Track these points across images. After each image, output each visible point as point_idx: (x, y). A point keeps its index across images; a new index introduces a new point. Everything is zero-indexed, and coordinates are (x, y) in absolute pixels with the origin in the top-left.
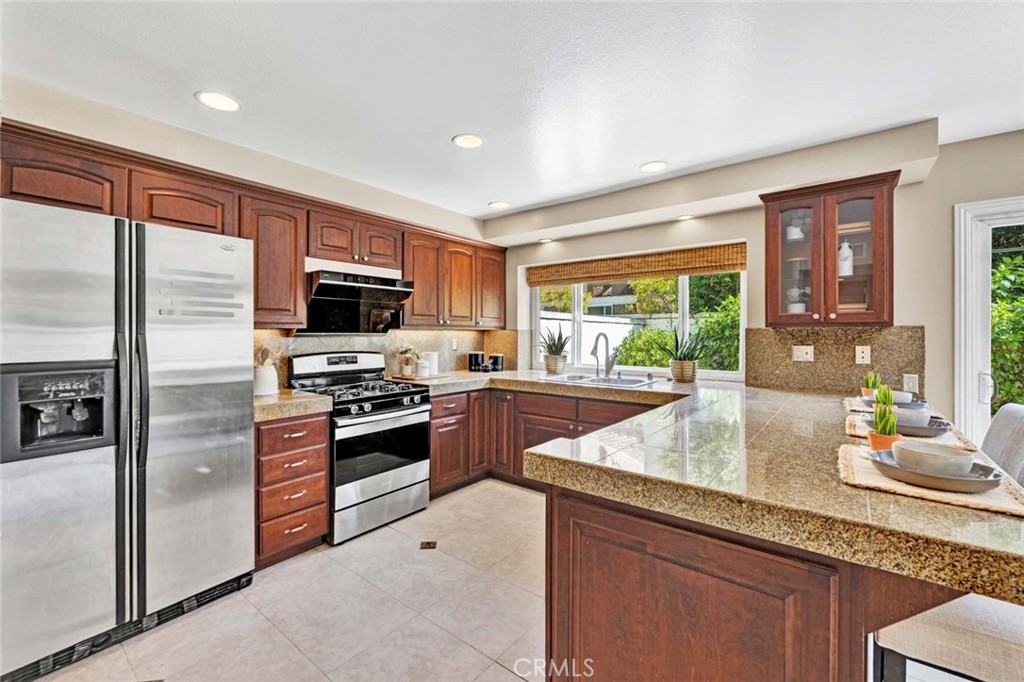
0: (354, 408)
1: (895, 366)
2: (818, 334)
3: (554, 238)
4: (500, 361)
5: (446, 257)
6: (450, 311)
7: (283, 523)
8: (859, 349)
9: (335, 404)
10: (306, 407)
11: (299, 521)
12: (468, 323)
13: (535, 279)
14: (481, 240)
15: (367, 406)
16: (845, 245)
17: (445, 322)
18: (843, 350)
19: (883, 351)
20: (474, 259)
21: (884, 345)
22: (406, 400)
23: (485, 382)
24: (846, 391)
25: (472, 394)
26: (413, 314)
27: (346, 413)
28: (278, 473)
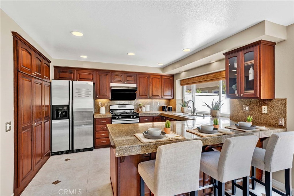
0: (117, 117)
1: (276, 114)
2: (251, 101)
3: (183, 71)
4: (171, 108)
5: (151, 80)
6: (152, 94)
7: (100, 140)
8: (263, 107)
9: (112, 116)
10: (105, 116)
11: (104, 140)
12: (159, 97)
13: (182, 83)
14: (162, 73)
15: (120, 117)
16: (251, 69)
17: (150, 97)
18: (258, 108)
19: (272, 108)
20: (161, 79)
21: (272, 106)
22: (132, 117)
23: (159, 114)
24: (260, 124)
25: (154, 117)
26: (140, 95)
27: (115, 118)
28: (99, 129)
